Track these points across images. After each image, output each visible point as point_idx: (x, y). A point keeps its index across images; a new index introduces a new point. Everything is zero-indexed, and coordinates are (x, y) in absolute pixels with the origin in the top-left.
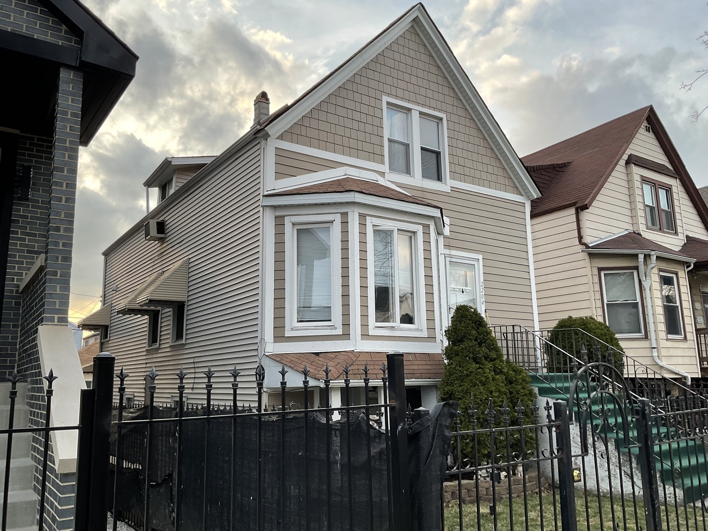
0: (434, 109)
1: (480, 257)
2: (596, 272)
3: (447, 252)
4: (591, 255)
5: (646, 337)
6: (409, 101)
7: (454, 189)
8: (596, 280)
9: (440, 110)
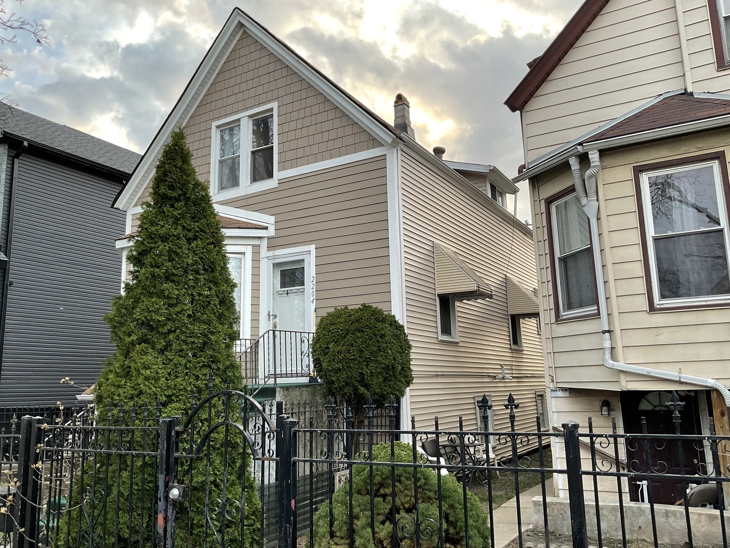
1: (312, 247)
3: (271, 253)
4: (536, 182)
7: (281, 181)
9: (270, 102)
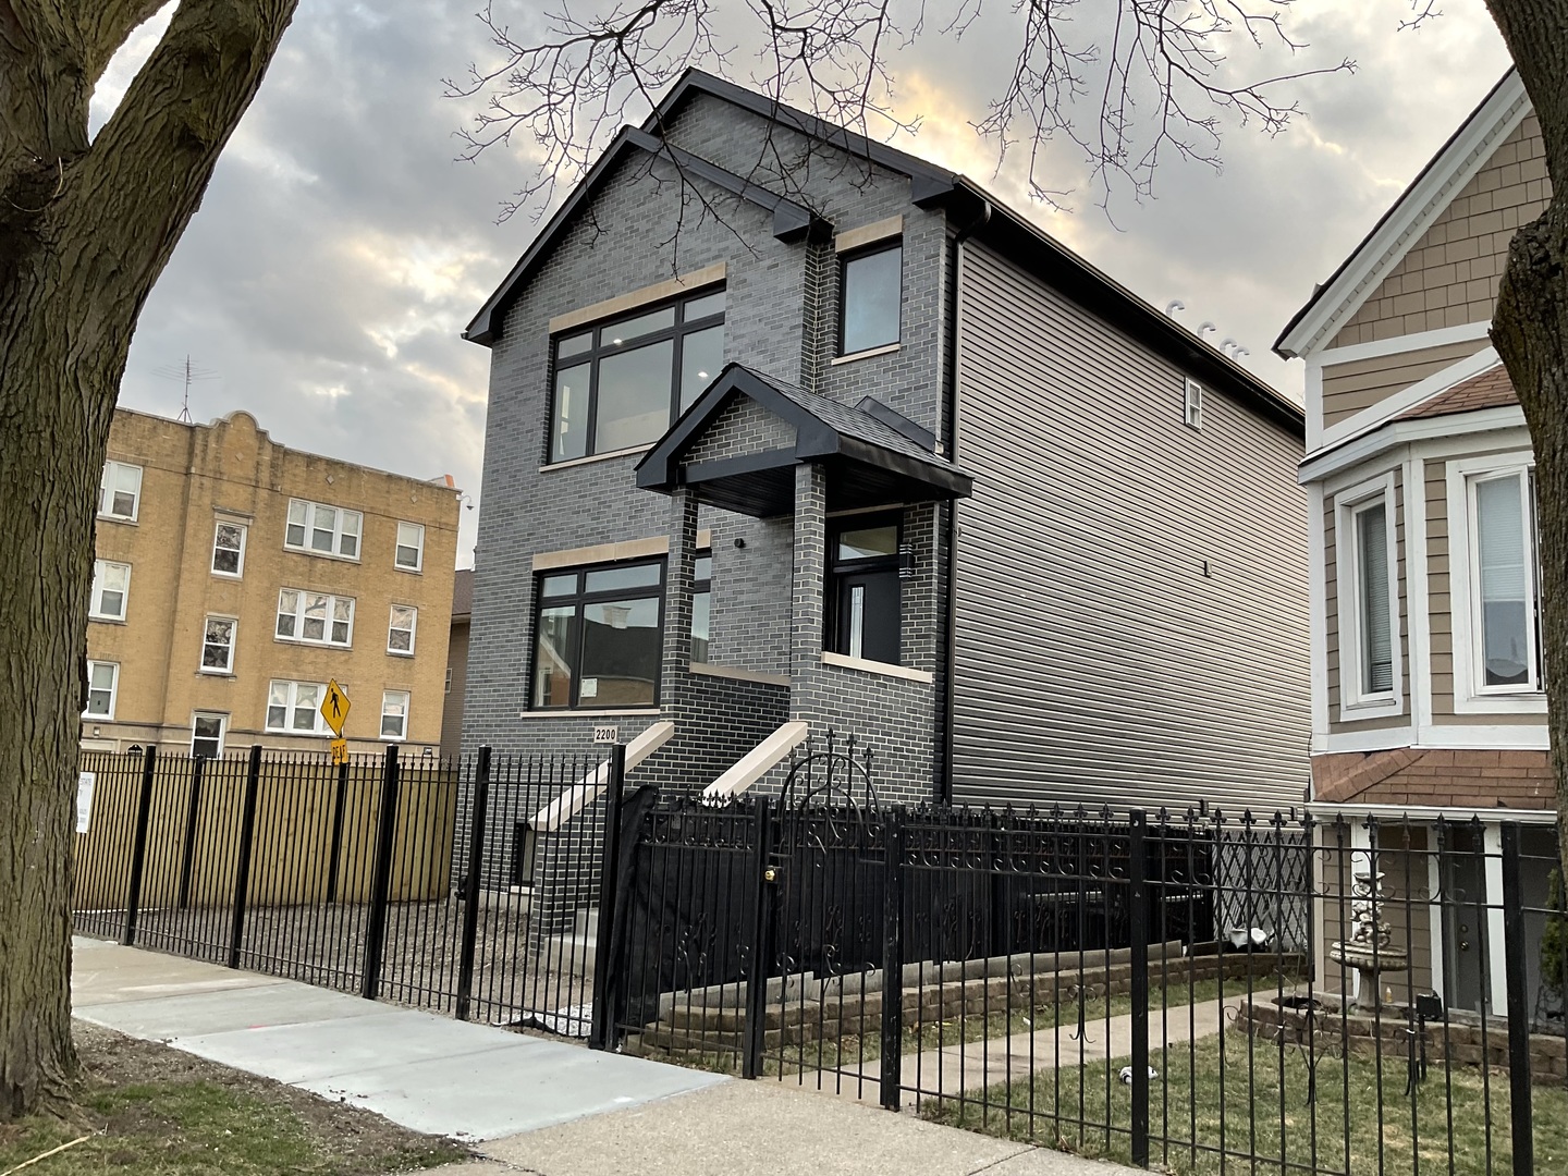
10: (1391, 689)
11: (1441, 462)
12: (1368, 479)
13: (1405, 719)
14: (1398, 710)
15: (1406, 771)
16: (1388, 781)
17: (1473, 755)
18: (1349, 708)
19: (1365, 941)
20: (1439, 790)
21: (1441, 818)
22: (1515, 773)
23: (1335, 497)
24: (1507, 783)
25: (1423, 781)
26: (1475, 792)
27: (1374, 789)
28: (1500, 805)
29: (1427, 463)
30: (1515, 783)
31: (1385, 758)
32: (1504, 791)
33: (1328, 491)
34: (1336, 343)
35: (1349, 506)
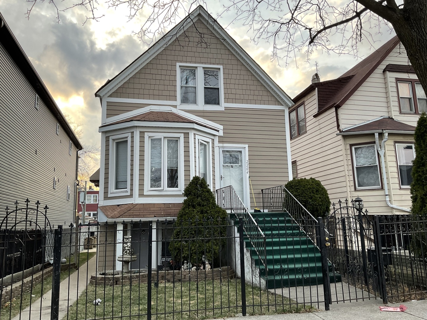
0: (214, 64)
2: (348, 147)
3: (221, 145)
4: (345, 137)
5: (382, 188)
6: (195, 63)
7: (226, 108)
8: (349, 152)
9: (218, 64)
10: (127, 188)
11: (144, 132)
12: (122, 134)
13: (131, 196)
14: (129, 194)
15: (132, 209)
16: (128, 212)
17: (148, 205)
18: (111, 193)
19: (126, 254)
20: (141, 214)
21: (132, 221)
22: (157, 209)
23: (110, 137)
24: (156, 211)
25: (137, 212)
26: (149, 214)
27: (125, 214)
28: (155, 217)
29: (140, 132)
30: (158, 211)
31: (126, 206)
32: (155, 214)
33: (108, 135)
34: (110, 96)
35: (114, 140)
